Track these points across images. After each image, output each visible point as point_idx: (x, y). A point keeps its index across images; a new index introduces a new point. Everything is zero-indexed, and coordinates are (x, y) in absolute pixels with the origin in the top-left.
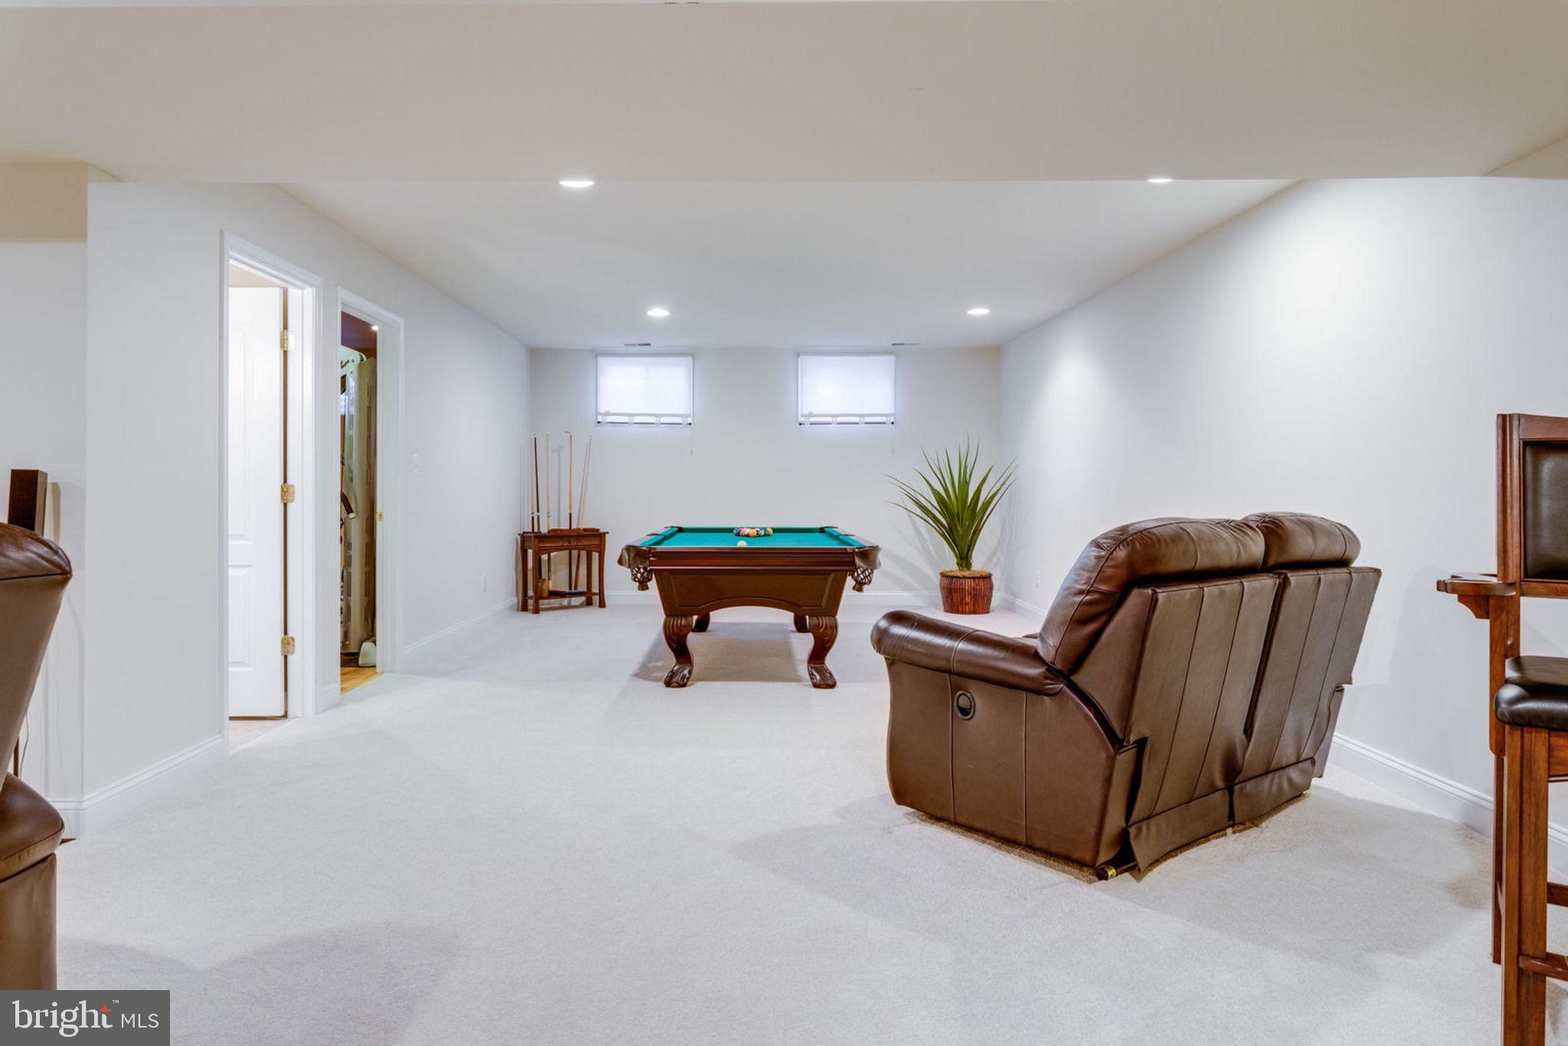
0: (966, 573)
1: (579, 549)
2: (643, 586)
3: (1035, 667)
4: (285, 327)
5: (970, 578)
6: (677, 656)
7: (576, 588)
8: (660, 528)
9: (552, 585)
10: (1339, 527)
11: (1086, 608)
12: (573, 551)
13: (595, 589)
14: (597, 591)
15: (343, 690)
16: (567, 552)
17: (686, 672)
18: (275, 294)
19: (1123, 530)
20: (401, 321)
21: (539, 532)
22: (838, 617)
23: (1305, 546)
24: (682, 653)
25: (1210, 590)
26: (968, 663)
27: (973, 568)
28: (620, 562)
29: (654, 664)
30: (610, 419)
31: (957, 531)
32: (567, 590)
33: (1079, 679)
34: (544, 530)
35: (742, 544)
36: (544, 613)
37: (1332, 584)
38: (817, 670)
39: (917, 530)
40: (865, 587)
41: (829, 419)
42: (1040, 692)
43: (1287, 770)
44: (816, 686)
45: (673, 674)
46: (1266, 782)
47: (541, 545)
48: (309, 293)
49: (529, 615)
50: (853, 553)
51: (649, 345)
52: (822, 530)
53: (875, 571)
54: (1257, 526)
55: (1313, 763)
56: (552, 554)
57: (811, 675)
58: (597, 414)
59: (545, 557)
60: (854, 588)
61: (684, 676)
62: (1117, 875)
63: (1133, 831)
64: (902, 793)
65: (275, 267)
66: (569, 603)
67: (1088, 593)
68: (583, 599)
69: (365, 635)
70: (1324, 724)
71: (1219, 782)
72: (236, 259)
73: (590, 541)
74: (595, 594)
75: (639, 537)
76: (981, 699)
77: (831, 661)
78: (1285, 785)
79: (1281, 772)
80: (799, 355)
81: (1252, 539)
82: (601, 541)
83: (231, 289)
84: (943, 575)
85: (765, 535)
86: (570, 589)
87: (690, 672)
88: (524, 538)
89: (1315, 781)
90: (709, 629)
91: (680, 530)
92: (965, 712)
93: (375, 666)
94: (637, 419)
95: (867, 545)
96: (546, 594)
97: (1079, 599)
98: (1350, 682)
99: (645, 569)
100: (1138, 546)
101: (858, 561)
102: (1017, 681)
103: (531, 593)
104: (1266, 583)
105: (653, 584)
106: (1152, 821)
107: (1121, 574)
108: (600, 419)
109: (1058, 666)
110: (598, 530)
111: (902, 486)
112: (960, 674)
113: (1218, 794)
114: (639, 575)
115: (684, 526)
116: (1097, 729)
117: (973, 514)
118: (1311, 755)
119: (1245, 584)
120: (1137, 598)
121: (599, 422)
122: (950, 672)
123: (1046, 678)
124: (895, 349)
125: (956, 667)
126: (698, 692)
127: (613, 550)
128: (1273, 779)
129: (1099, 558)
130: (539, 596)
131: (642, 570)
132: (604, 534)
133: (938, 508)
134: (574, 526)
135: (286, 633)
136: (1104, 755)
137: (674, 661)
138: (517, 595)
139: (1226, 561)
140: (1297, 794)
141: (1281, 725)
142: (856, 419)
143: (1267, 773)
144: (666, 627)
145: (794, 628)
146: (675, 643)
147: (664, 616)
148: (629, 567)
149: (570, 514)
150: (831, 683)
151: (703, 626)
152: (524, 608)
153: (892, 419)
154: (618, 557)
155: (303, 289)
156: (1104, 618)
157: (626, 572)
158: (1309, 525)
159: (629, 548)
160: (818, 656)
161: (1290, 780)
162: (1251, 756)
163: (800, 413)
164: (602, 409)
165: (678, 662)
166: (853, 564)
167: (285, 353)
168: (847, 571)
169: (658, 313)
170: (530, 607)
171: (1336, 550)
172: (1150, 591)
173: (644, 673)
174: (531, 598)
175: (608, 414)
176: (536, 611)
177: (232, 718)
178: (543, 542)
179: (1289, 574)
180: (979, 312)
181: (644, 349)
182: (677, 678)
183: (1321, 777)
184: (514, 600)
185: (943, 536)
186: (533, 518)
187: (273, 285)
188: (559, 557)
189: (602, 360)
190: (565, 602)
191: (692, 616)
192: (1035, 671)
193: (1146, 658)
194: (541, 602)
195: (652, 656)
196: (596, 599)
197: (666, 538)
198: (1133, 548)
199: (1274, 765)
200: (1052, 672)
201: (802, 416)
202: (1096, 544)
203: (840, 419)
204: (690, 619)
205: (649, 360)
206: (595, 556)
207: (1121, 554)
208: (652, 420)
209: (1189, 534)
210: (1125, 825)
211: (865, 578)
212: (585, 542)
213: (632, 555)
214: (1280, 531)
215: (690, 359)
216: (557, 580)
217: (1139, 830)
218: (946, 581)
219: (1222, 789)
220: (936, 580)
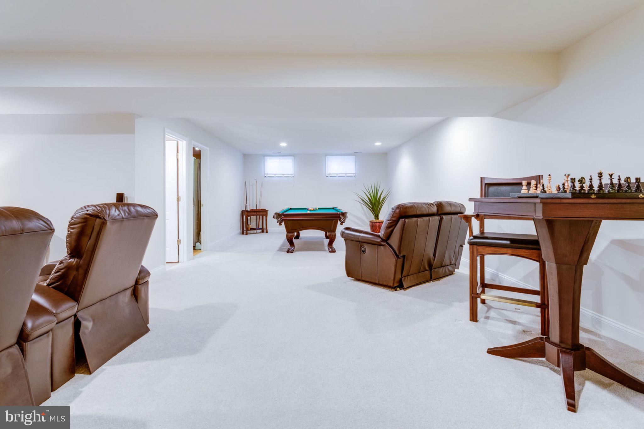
0: (377, 221)
1: (260, 215)
2: (280, 224)
3: (379, 239)
4: (178, 152)
5: (379, 222)
6: (290, 244)
7: (259, 227)
8: (285, 208)
9: (251, 226)
10: (459, 204)
11: (390, 224)
12: (258, 216)
13: (265, 227)
14: (265, 228)
15: (194, 255)
16: (256, 216)
17: (293, 249)
18: (175, 142)
19: (399, 205)
20: (208, 148)
21: (247, 210)
22: (336, 232)
23: (448, 209)
24: (292, 243)
25: (420, 219)
26: (363, 239)
27: (379, 220)
28: (274, 217)
29: (283, 247)
30: (268, 175)
31: (374, 209)
32: (256, 228)
33: (389, 241)
34: (249, 210)
35: (308, 212)
36: (249, 235)
37: (456, 219)
38: (330, 247)
39: (363, 208)
40: (343, 224)
41: (336, 175)
42: (381, 245)
43: (447, 266)
44: (330, 252)
45: (289, 249)
46: (441, 269)
47: (248, 214)
48: (185, 142)
49: (244, 236)
50: (340, 214)
51: (280, 153)
52: (333, 208)
53: (346, 219)
54: (435, 205)
55: (455, 265)
56: (251, 217)
57: (329, 249)
58: (264, 174)
59: (249, 218)
60: (340, 224)
61: (292, 250)
62: (400, 290)
63: (403, 279)
64: (349, 274)
65: (175, 136)
66: (256, 232)
67: (390, 220)
68: (261, 231)
69: (196, 241)
70: (457, 255)
71: (427, 268)
72: (167, 135)
73: (262, 213)
74: (265, 229)
75: (279, 211)
76: (367, 248)
77: (334, 245)
78: (447, 270)
79: (446, 267)
80: (326, 156)
81: (433, 207)
82: (266, 213)
83: (166, 142)
84: (371, 222)
85: (316, 210)
86: (257, 227)
87: (294, 249)
88: (243, 213)
89: (456, 270)
90: (300, 238)
91: (291, 209)
92: (363, 252)
93: (201, 250)
94: (277, 175)
95: (344, 212)
96: (249, 229)
97: (388, 222)
98: (464, 244)
99: (281, 219)
100: (401, 209)
101: (341, 216)
102: (375, 243)
103: (245, 229)
104: (437, 218)
105: (283, 224)
106: (408, 277)
107: (397, 215)
108: (265, 175)
109: (384, 239)
110: (265, 209)
111: (358, 195)
112: (361, 242)
113: (427, 272)
114: (279, 221)
115: (292, 208)
116: (393, 253)
117: (379, 204)
118: (455, 263)
119: (430, 218)
120: (401, 221)
121: (265, 177)
122: (359, 242)
123: (381, 241)
124: (355, 154)
125: (361, 240)
126: (296, 255)
127: (270, 215)
128: (443, 269)
129: (392, 212)
130: (247, 230)
131: (280, 220)
132: (267, 211)
133: (369, 201)
134: (258, 209)
135: (178, 238)
136: (394, 259)
137: (289, 245)
138: (240, 229)
139: (425, 212)
140: (451, 273)
141: (444, 254)
142: (344, 175)
143: (441, 267)
144: (287, 236)
145: (325, 238)
146: (289, 240)
147: (286, 233)
148: (276, 219)
149: (257, 205)
150: (334, 251)
151: (297, 237)
152: (243, 233)
153: (355, 175)
154: (273, 216)
155: (182, 141)
156: (394, 226)
157: (275, 220)
158: (450, 204)
159: (276, 214)
160: (330, 244)
161: (448, 269)
162: (436, 263)
163: (327, 173)
164: (266, 172)
165: (291, 246)
166: (340, 217)
167: (178, 159)
168: (338, 219)
169: (283, 144)
170: (245, 233)
171: (458, 210)
172: (404, 220)
173: (281, 250)
174: (245, 230)
175: (268, 174)
176: (247, 234)
177: (167, 263)
178: (248, 213)
179: (443, 216)
180: (378, 144)
181: (279, 154)
182: (290, 251)
183: (458, 269)
184: (239, 231)
185: (370, 209)
186: (245, 206)
187: (175, 141)
188: (253, 218)
189: (266, 158)
190: (255, 231)
191: (294, 233)
192: (379, 240)
193: (404, 235)
194: (248, 231)
195: (283, 245)
196: (265, 230)
197: (287, 211)
198: (400, 209)
199: (443, 264)
200: (383, 240)
201: (327, 174)
202: (393, 209)
203: (339, 175)
204: (294, 234)
205: (280, 157)
206: (264, 217)
207: (398, 211)
208: (282, 176)
209: (415, 206)
210: (401, 277)
211: (343, 221)
212: (261, 213)
213: (277, 215)
214: (441, 205)
215: (292, 158)
216: (253, 225)
217: (405, 279)
218: (371, 223)
219: (429, 270)
220: (369, 223)
